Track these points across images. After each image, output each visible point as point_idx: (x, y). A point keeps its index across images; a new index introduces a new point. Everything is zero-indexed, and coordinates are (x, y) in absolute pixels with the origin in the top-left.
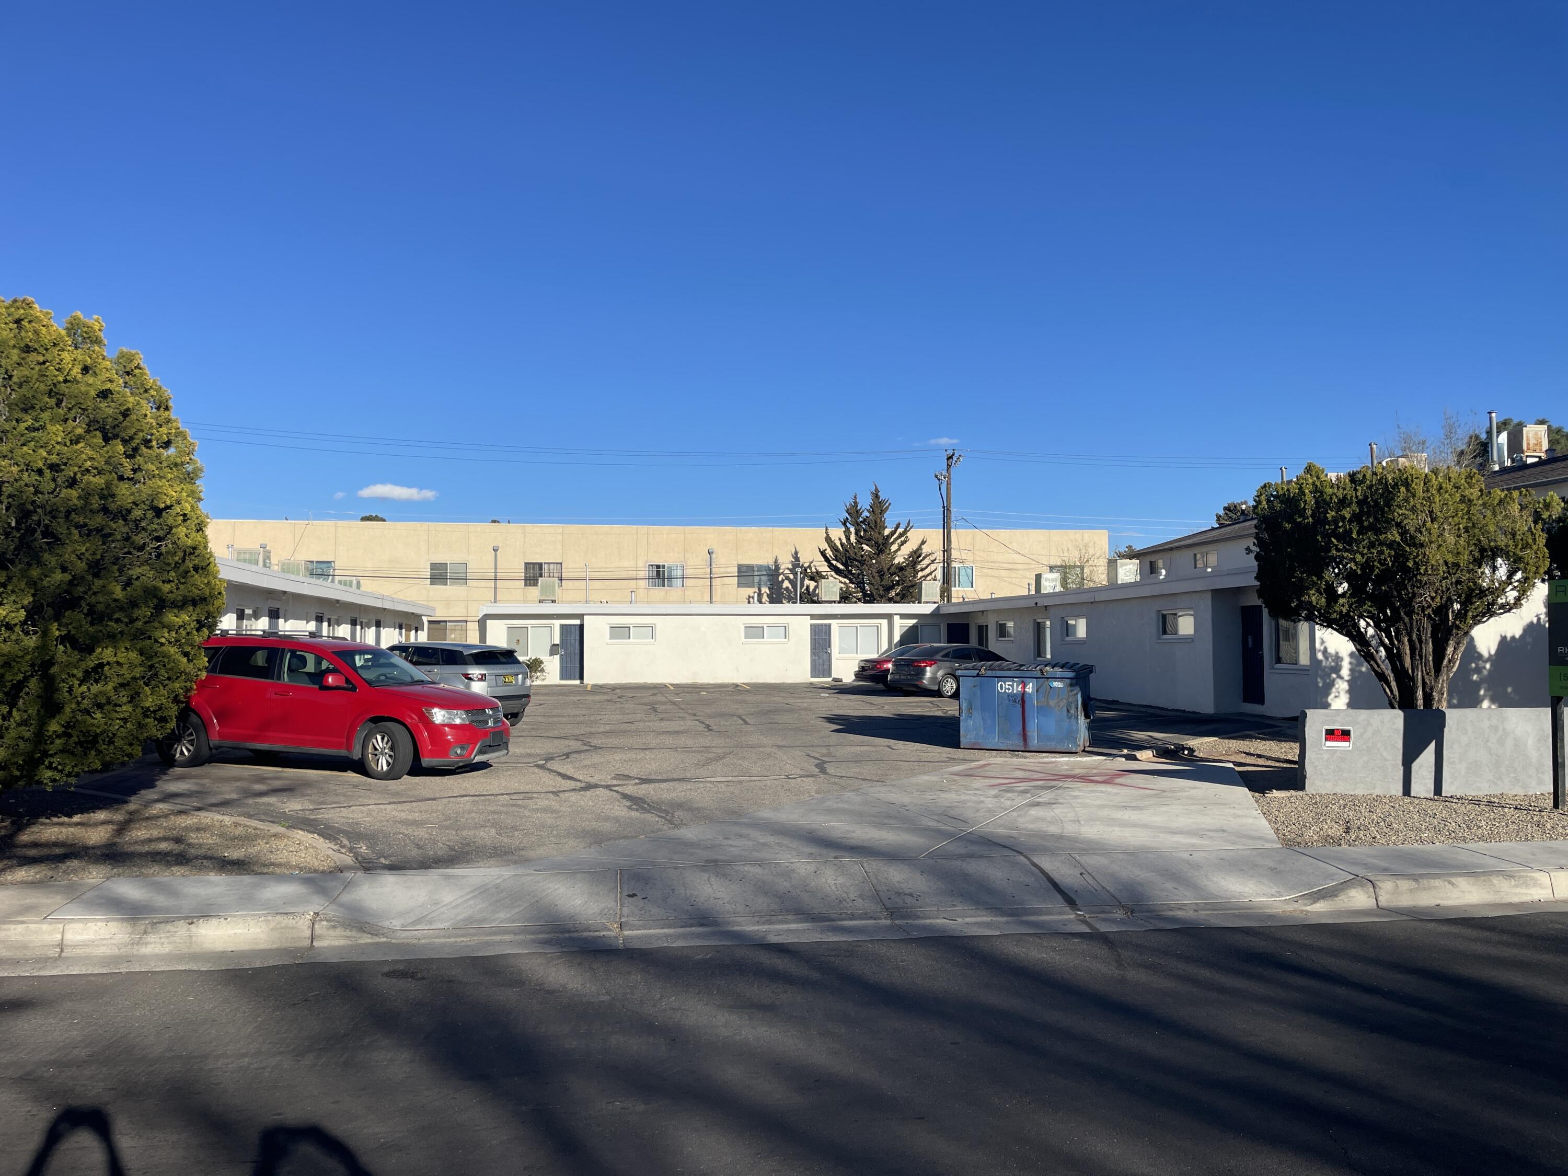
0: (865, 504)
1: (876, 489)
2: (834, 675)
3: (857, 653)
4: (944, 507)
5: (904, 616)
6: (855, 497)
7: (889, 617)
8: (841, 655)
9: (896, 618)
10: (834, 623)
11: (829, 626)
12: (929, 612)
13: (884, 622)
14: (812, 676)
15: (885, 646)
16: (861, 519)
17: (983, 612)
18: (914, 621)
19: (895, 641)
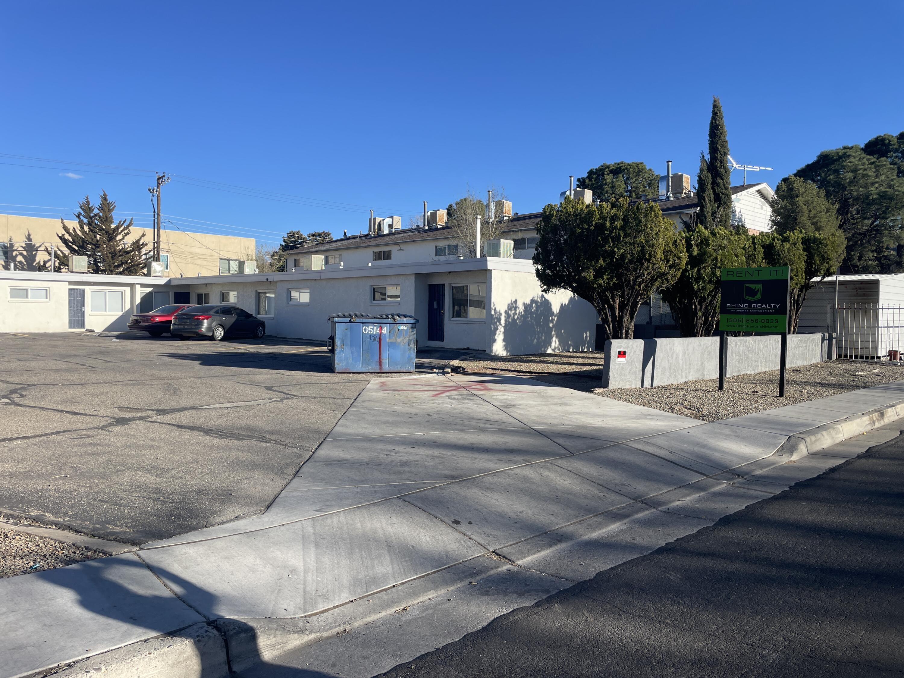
0: (96, 203)
1: (105, 194)
2: (87, 327)
3: (106, 311)
4: (154, 212)
5: (143, 285)
6: (87, 198)
7: (132, 286)
8: (93, 312)
9: (138, 287)
10: (87, 288)
11: (83, 290)
12: (163, 284)
13: (128, 290)
14: (70, 328)
15: (128, 306)
16: (92, 215)
17: (206, 284)
18: (150, 289)
19: (137, 303)
